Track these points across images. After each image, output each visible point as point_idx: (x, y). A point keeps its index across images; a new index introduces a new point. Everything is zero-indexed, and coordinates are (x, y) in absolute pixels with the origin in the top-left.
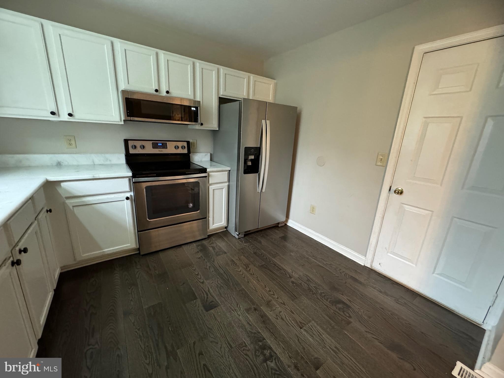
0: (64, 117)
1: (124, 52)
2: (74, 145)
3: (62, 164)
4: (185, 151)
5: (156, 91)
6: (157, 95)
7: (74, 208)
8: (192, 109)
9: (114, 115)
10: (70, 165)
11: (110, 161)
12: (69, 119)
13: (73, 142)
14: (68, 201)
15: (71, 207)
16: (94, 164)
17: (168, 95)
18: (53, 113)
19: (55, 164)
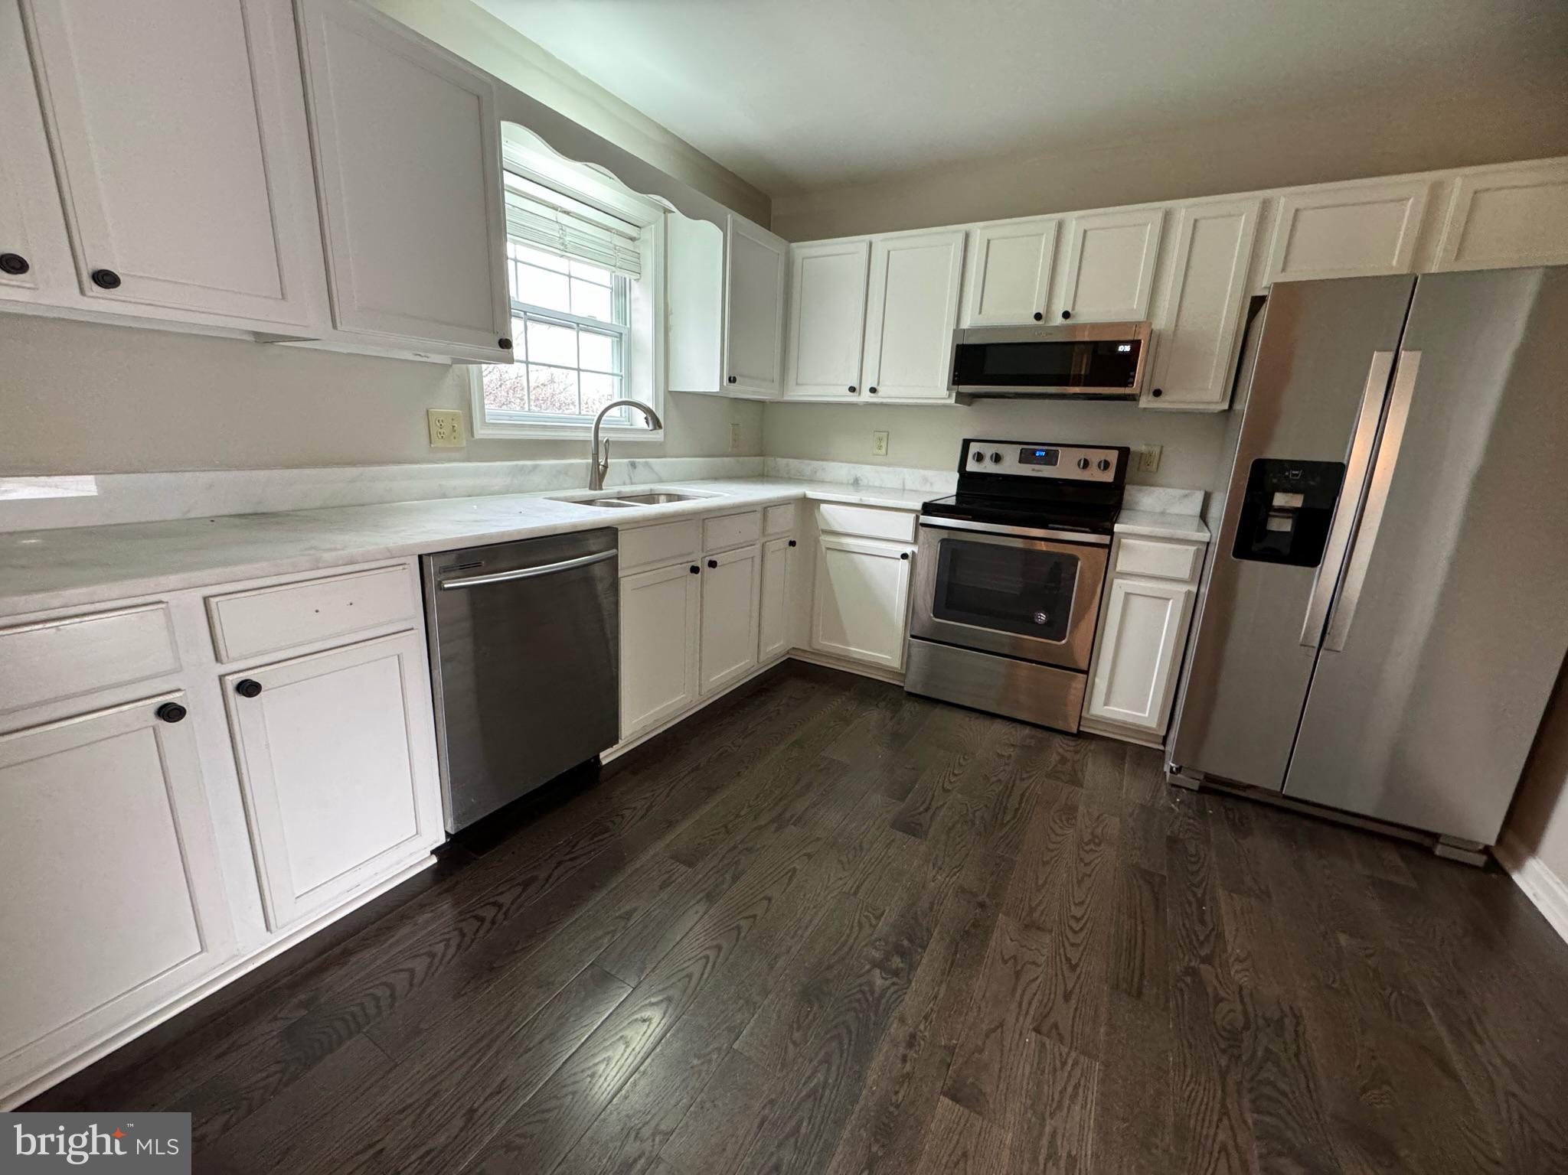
0: (866, 397)
1: (986, 244)
2: (883, 451)
3: (860, 482)
4: (1108, 477)
5: (1038, 317)
6: (1040, 327)
7: (829, 552)
8: (1121, 348)
9: (939, 385)
10: (870, 486)
11: (931, 484)
12: (872, 397)
13: (884, 444)
14: (824, 538)
15: (824, 549)
16: (904, 490)
17: (1069, 322)
18: (852, 389)
19: (851, 481)
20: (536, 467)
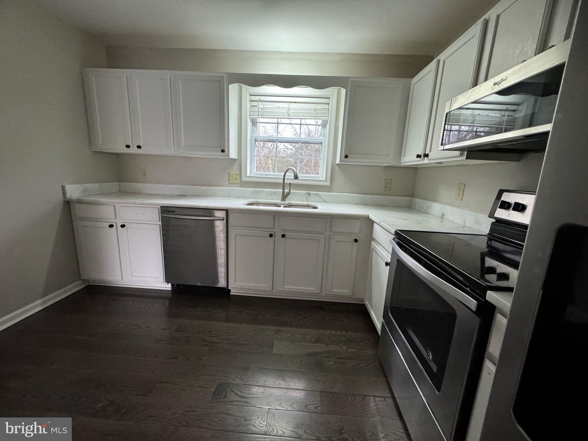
2: (461, 197)
7: (373, 251)
10: (448, 220)
11: (480, 224)
13: (461, 193)
14: (372, 242)
16: (465, 226)
19: (440, 216)
20: (262, 191)
